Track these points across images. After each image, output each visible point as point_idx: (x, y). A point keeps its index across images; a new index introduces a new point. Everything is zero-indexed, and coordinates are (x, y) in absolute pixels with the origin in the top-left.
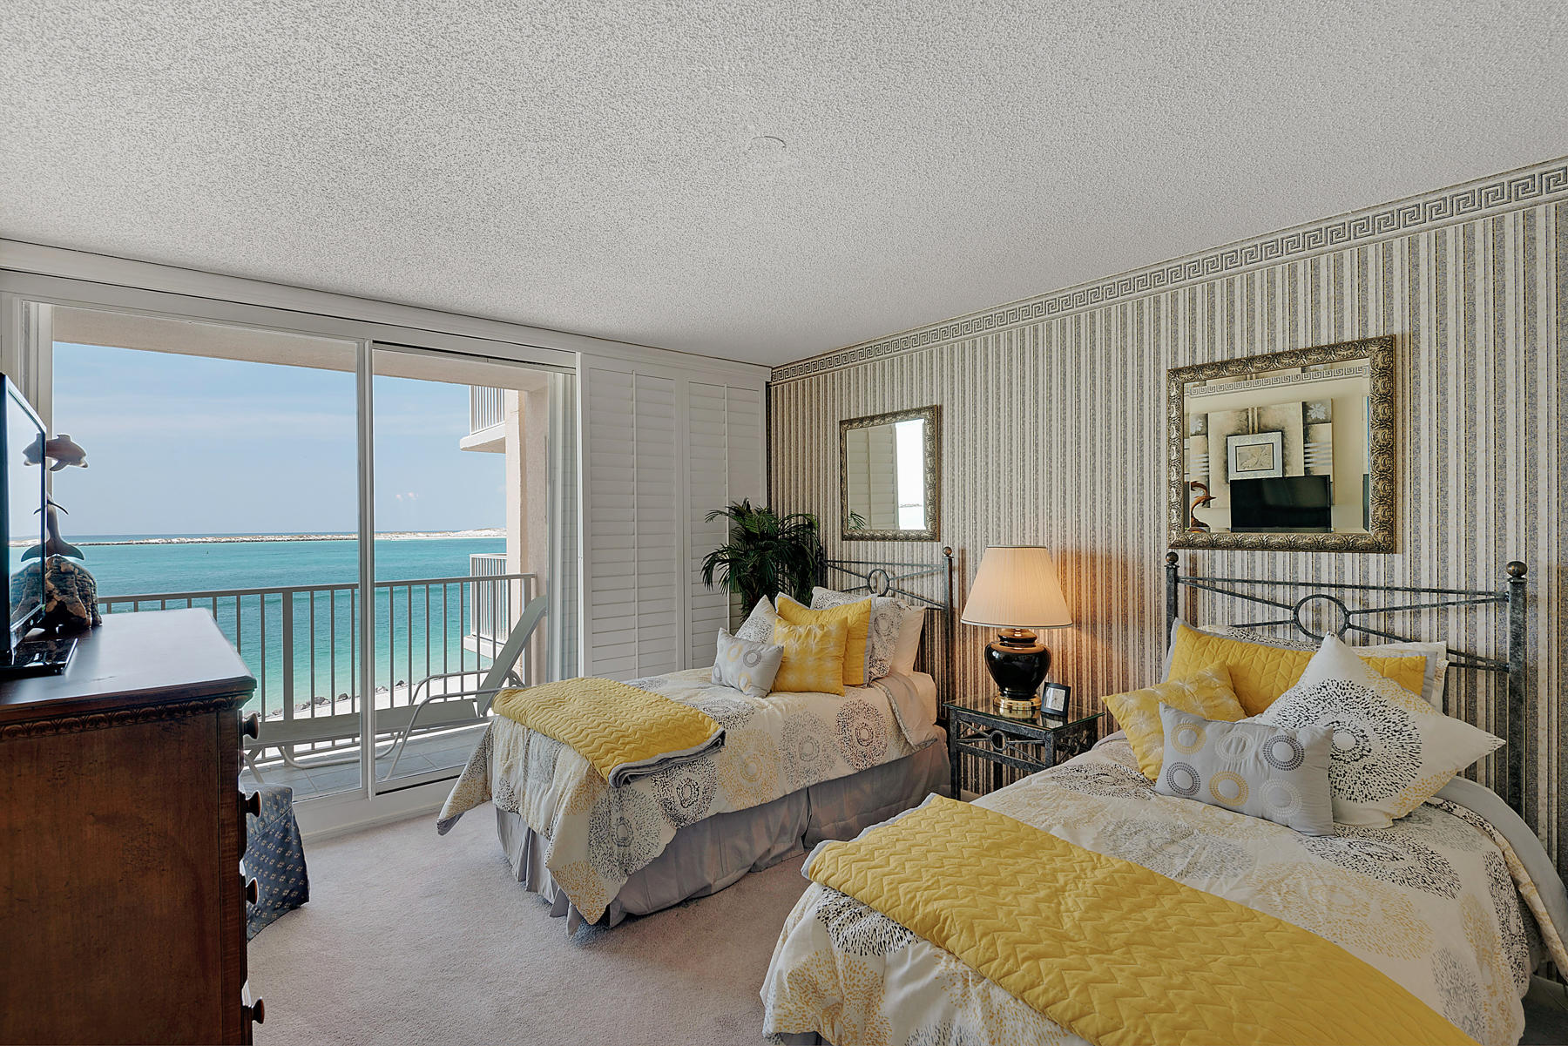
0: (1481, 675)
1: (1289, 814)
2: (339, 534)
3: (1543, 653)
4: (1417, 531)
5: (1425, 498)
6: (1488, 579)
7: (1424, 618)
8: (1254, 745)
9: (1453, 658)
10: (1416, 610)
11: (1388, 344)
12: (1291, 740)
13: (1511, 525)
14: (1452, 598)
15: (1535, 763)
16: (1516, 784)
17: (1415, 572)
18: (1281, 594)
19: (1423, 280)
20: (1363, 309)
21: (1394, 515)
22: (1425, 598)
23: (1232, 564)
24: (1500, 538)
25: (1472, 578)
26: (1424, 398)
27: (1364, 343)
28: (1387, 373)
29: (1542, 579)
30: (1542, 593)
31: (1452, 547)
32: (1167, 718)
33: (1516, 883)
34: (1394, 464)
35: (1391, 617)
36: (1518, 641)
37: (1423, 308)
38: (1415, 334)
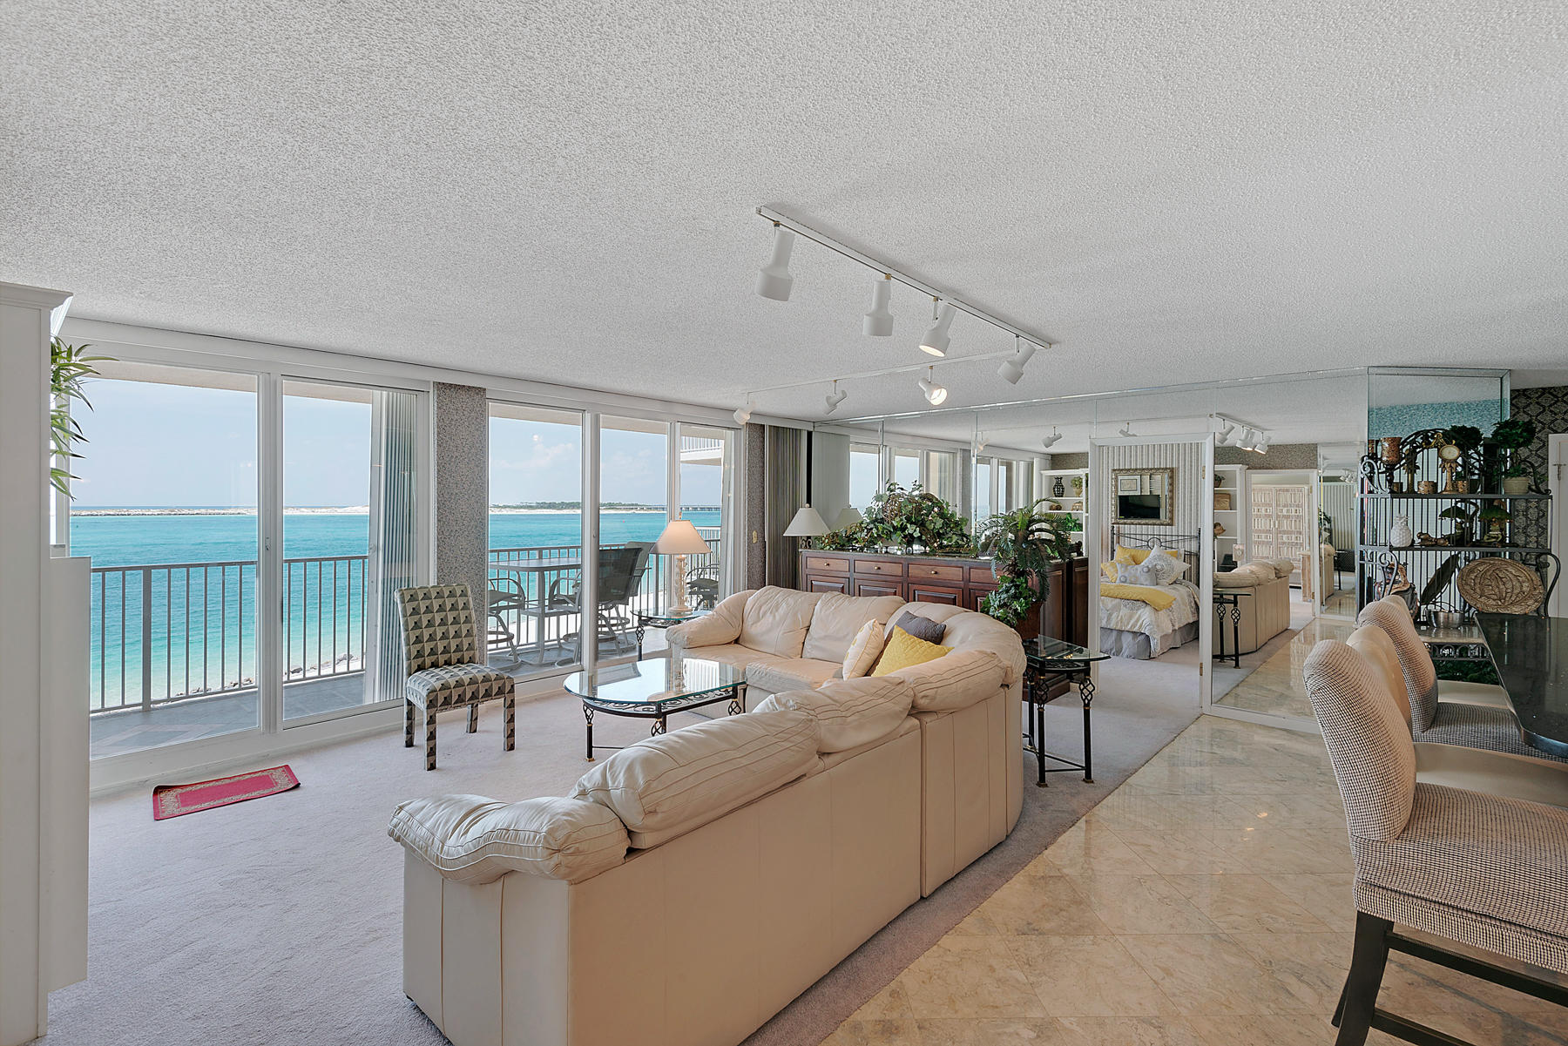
1: (1147, 583)
2: (214, 508)
4: (1178, 518)
6: (1194, 532)
8: (1139, 569)
9: (1186, 553)
10: (1178, 541)
11: (1172, 470)
12: (1148, 567)
16: (1199, 580)
17: (1177, 531)
18: (1144, 538)
19: (1181, 454)
20: (1166, 461)
21: (1173, 516)
23: (1130, 529)
24: (1197, 522)
25: (1191, 532)
26: (1180, 488)
27: (1166, 469)
28: (1171, 477)
31: (1186, 525)
32: (1118, 566)
36: (1199, 546)
37: (1181, 461)
38: (1179, 467)
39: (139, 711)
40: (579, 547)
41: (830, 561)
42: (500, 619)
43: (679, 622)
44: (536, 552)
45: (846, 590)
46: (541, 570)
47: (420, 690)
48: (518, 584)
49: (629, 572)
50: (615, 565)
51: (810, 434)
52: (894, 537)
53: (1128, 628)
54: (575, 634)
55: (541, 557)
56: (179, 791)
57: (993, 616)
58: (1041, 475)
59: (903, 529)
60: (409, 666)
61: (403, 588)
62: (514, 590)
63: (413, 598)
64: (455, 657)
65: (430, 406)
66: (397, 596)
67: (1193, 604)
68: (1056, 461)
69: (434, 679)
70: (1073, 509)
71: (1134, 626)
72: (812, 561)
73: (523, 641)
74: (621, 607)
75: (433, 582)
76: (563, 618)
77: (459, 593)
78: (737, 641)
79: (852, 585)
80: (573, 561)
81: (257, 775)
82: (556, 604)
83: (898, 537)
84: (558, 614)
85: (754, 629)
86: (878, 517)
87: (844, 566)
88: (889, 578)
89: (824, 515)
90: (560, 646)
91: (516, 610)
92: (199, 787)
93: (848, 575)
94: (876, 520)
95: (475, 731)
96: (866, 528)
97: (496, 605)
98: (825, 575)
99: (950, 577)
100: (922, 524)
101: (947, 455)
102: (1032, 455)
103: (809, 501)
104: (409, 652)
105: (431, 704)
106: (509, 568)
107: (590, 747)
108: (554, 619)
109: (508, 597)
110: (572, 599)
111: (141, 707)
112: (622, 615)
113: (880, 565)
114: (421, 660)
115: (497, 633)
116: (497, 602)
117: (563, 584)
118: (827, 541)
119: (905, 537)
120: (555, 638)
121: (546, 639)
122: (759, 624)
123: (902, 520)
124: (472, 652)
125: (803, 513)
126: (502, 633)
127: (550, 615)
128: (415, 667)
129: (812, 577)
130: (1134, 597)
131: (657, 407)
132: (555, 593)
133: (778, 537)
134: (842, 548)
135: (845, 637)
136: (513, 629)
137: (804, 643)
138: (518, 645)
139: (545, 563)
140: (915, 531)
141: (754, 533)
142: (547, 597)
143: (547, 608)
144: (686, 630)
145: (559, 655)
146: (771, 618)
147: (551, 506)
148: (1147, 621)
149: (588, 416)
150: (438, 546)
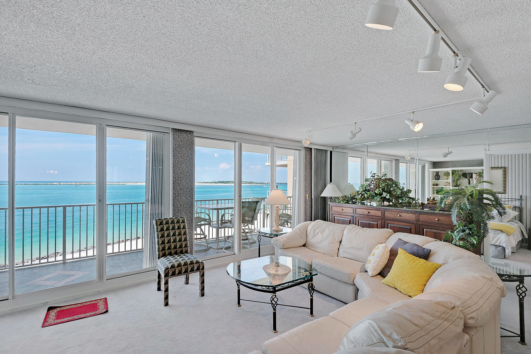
0: (517, 208)
3: (524, 206)
4: (509, 191)
5: (510, 187)
6: (518, 197)
7: (510, 202)
9: (513, 207)
10: (508, 201)
11: (505, 168)
13: (520, 191)
14: (513, 199)
15: (523, 219)
16: (521, 220)
17: (508, 196)
19: (509, 160)
20: (502, 163)
21: (506, 189)
22: (510, 200)
24: (519, 192)
25: (516, 197)
26: (510, 175)
27: (502, 167)
28: (505, 171)
29: (524, 197)
30: (524, 199)
31: (513, 194)
33: (521, 229)
34: (506, 183)
35: (505, 202)
36: (521, 204)
37: (509, 164)
38: (508, 167)
39: (61, 264)
40: (233, 199)
41: (343, 208)
42: (201, 230)
43: (277, 236)
44: (216, 201)
45: (352, 222)
46: (218, 209)
47: (162, 267)
48: (209, 215)
49: (254, 210)
50: (248, 207)
51: (331, 152)
52: (375, 198)
53: (493, 243)
54: (232, 236)
55: (218, 203)
56: (58, 309)
57: (455, 245)
58: (429, 171)
59: (381, 194)
60: (159, 254)
61: (157, 219)
62: (207, 217)
63: (161, 223)
64: (179, 250)
65: (169, 140)
66: (154, 222)
67: (520, 231)
68: (435, 165)
69: (168, 262)
70: (444, 186)
71: (496, 242)
72: (334, 208)
73: (211, 237)
74: (250, 225)
75: (171, 216)
76: (226, 229)
77: (181, 221)
78: (304, 245)
79: (354, 220)
80: (230, 206)
81: (92, 302)
82: (223, 224)
83: (378, 198)
84: (225, 228)
85: (312, 240)
86: (367, 189)
87: (351, 211)
88: (375, 217)
89: (338, 187)
90: (225, 240)
91: (208, 226)
92: (68, 307)
93: (352, 215)
94: (366, 190)
95: (188, 284)
96: (361, 194)
97: (200, 223)
98: (340, 214)
99: (408, 218)
100: (389, 192)
101: (388, 162)
102: (425, 162)
103: (331, 181)
104: (159, 248)
105: (166, 275)
106: (205, 208)
107: (239, 299)
108: (223, 230)
109: (205, 220)
110: (230, 222)
111: (62, 262)
112: (250, 228)
113: (369, 211)
114: (164, 252)
115: (200, 234)
116: (201, 222)
117: (226, 215)
118: (341, 199)
119: (381, 198)
120: (223, 236)
121: (220, 236)
122: (315, 238)
123: (380, 190)
124: (187, 248)
125: (329, 186)
126: (202, 235)
127: (221, 228)
128: (161, 254)
129: (335, 215)
130: (496, 228)
131: (267, 140)
132: (223, 219)
133: (318, 197)
134: (347, 202)
135: (362, 248)
136: (207, 233)
137: (339, 249)
138: (209, 239)
139: (219, 206)
140: (387, 195)
141: (307, 195)
142: (220, 220)
143: (220, 225)
144: (282, 240)
145: (225, 244)
146: (321, 235)
147: (223, 182)
148: (503, 240)
149: (237, 144)
150: (173, 200)
